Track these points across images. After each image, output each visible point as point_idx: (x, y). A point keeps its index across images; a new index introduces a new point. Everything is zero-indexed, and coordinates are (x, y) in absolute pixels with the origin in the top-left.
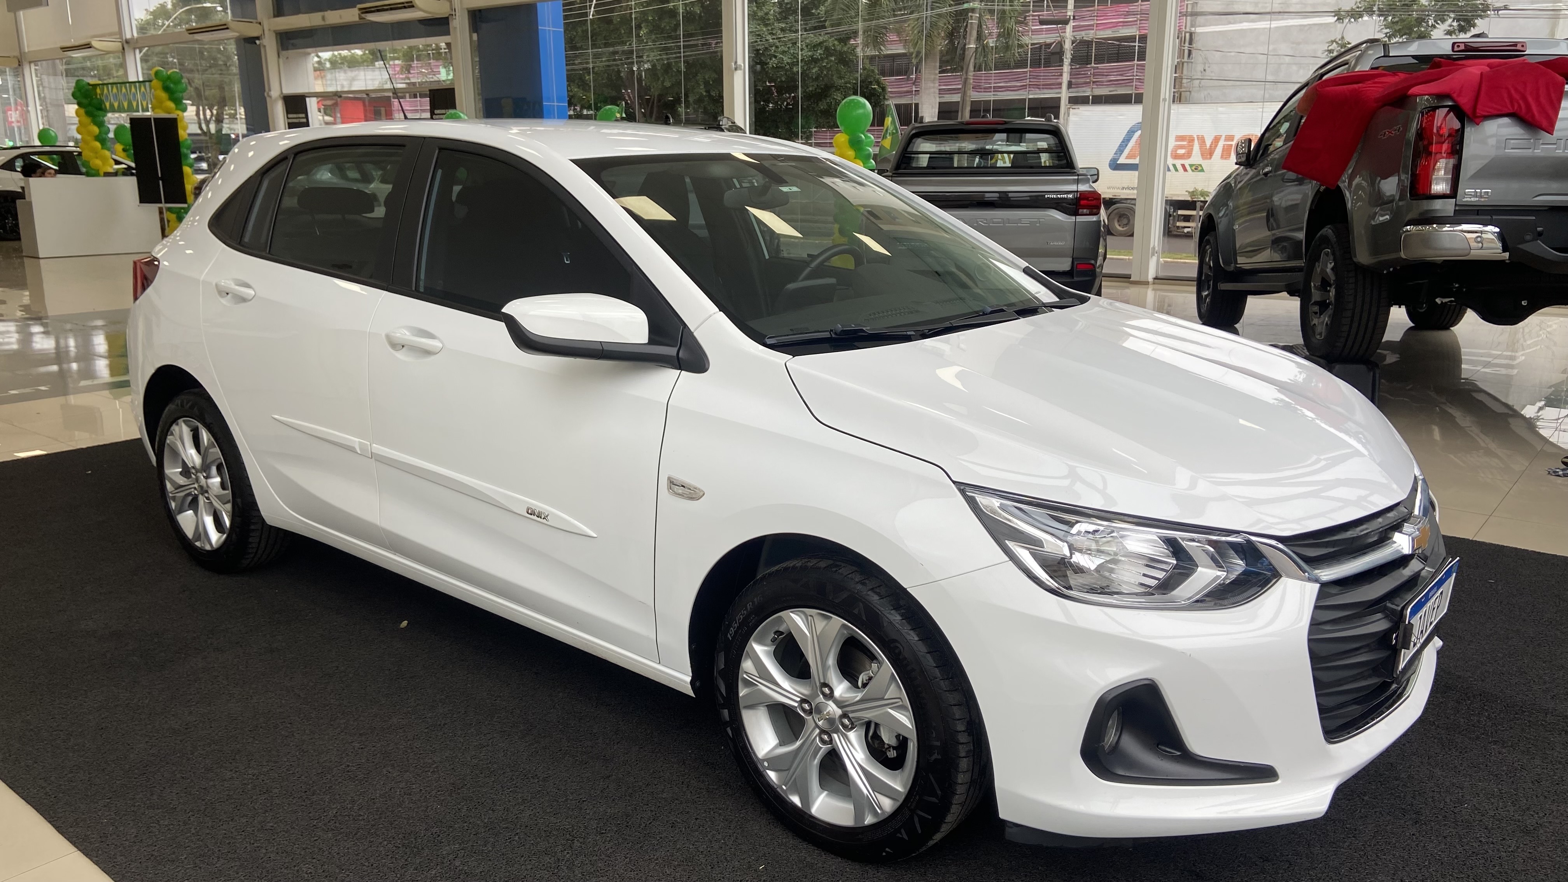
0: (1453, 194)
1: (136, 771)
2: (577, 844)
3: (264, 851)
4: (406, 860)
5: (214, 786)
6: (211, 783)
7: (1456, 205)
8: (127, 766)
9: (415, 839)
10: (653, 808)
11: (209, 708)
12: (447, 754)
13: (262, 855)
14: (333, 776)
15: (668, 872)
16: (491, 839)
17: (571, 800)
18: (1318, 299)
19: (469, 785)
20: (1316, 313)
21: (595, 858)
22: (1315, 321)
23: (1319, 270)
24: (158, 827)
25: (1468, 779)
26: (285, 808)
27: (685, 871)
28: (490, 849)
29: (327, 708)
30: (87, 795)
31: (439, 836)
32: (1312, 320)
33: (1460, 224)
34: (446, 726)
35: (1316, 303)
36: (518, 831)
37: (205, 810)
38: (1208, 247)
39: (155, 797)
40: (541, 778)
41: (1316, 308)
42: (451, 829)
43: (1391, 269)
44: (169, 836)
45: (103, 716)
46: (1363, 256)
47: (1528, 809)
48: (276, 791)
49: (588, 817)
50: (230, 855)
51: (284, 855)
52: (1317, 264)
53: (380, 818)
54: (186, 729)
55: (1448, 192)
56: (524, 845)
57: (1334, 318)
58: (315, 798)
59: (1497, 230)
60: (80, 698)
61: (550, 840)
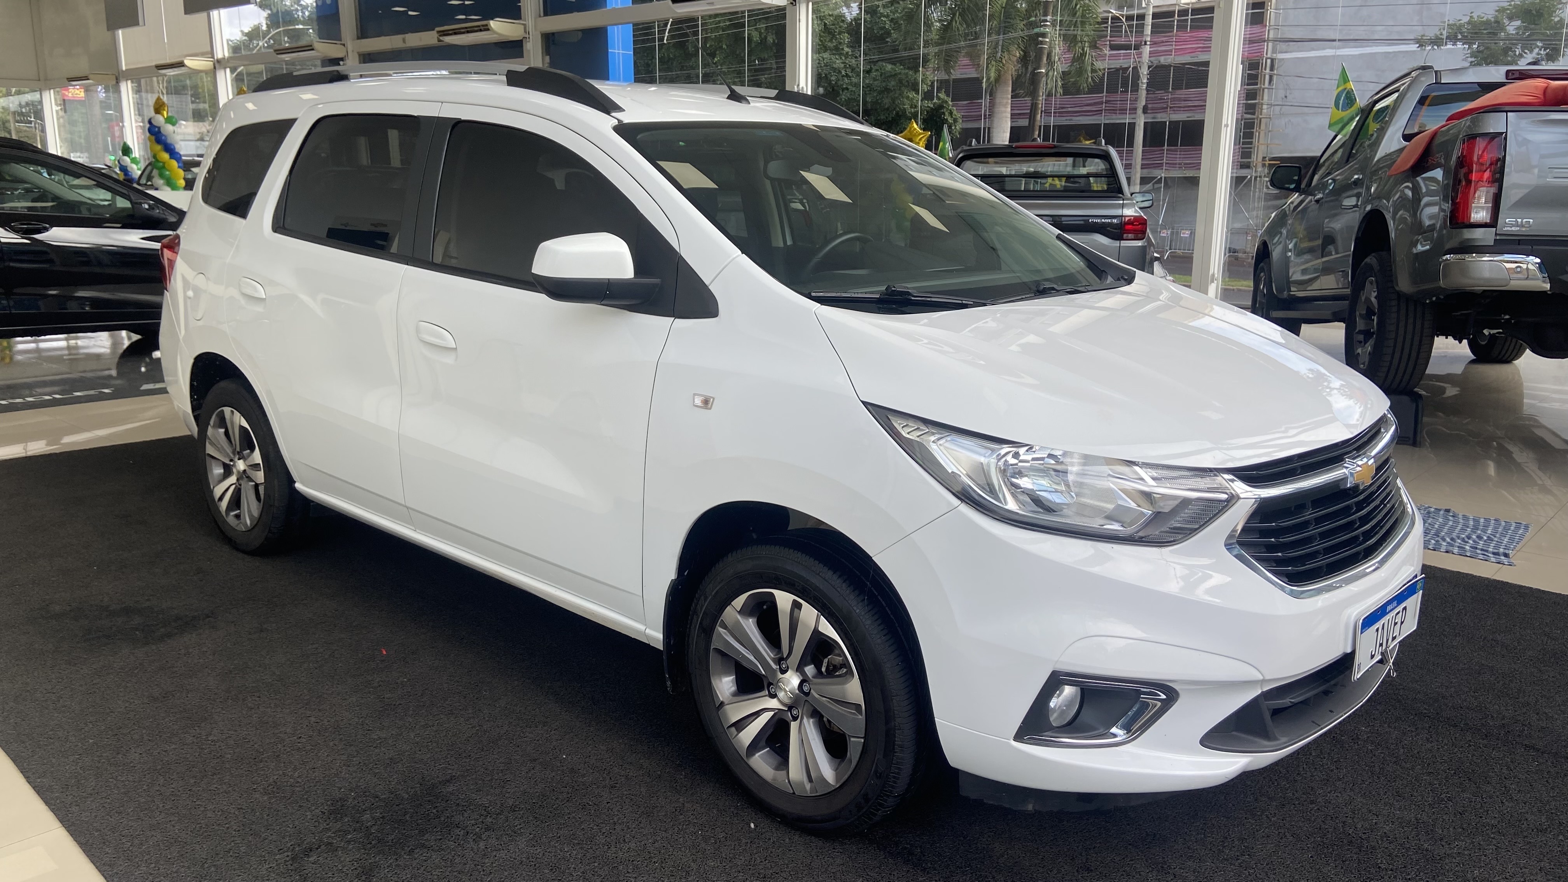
0: (1493, 223)
1: (110, 732)
6: (174, 746)
7: (1496, 234)
11: (190, 680)
12: (393, 732)
13: (200, 812)
18: (1362, 328)
20: (1361, 342)
22: (1359, 351)
23: (1363, 298)
25: (1387, 808)
29: (296, 685)
30: (61, 751)
32: (1357, 349)
33: (1502, 253)
34: (400, 706)
35: (1360, 332)
37: (161, 769)
38: (1262, 274)
39: (120, 756)
41: (1361, 337)
42: (377, 799)
43: (1434, 299)
45: (94, 682)
46: (1404, 284)
47: (1441, 839)
52: (1362, 292)
53: (315, 786)
55: (1488, 221)
57: (1375, 347)
58: (262, 765)
59: (1538, 260)
60: (79, 665)
61: (465, 813)
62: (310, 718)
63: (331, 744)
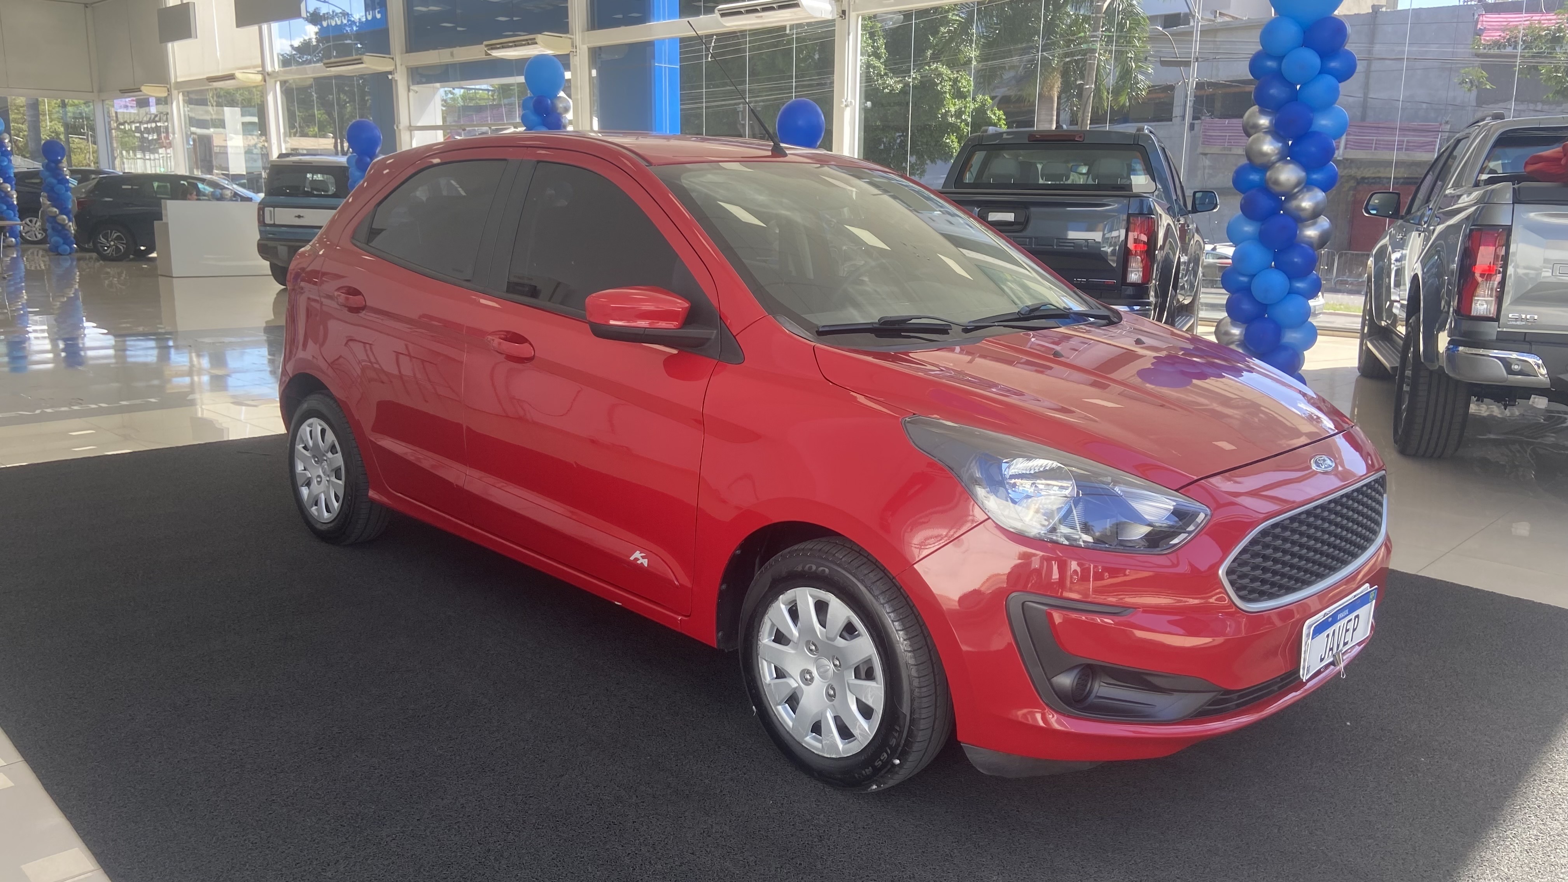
2: (511, 836)
3: (220, 820)
4: (347, 839)
5: (195, 758)
8: (123, 735)
9: (362, 820)
10: (595, 809)
14: (305, 756)
15: (590, 870)
16: (432, 825)
17: (519, 795)
19: (426, 774)
21: (524, 851)
24: (133, 790)
26: (252, 782)
27: (606, 869)
28: (428, 834)
31: (384, 818)
36: (460, 820)
40: (497, 773)
44: (141, 799)
48: (249, 766)
49: (530, 812)
50: (189, 821)
51: (238, 824)
54: (187, 705)
56: (461, 834)
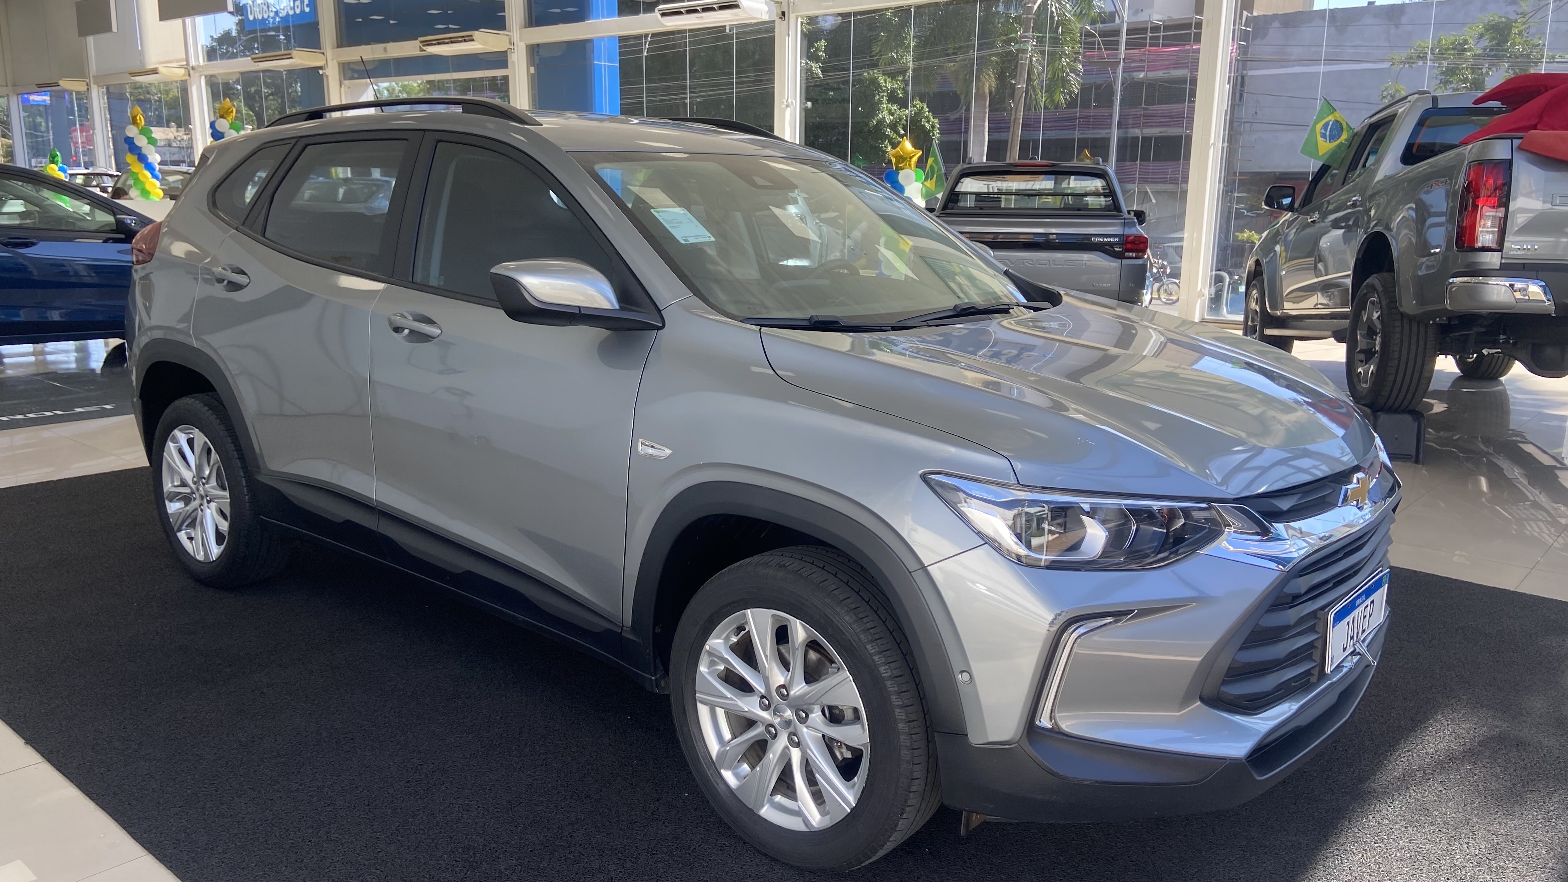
0: (1499, 247)
7: (1502, 258)
18: (1365, 348)
20: (1362, 360)
22: (1360, 368)
23: (1365, 318)
32: (1357, 366)
35: (1362, 350)
41: (1362, 356)
43: (1437, 320)
46: (1409, 306)
52: (1363, 312)
55: (1495, 245)
57: (1380, 366)
59: (1543, 284)
62: (413, 761)
63: (443, 788)
